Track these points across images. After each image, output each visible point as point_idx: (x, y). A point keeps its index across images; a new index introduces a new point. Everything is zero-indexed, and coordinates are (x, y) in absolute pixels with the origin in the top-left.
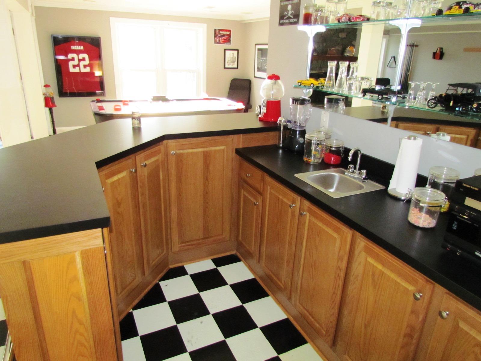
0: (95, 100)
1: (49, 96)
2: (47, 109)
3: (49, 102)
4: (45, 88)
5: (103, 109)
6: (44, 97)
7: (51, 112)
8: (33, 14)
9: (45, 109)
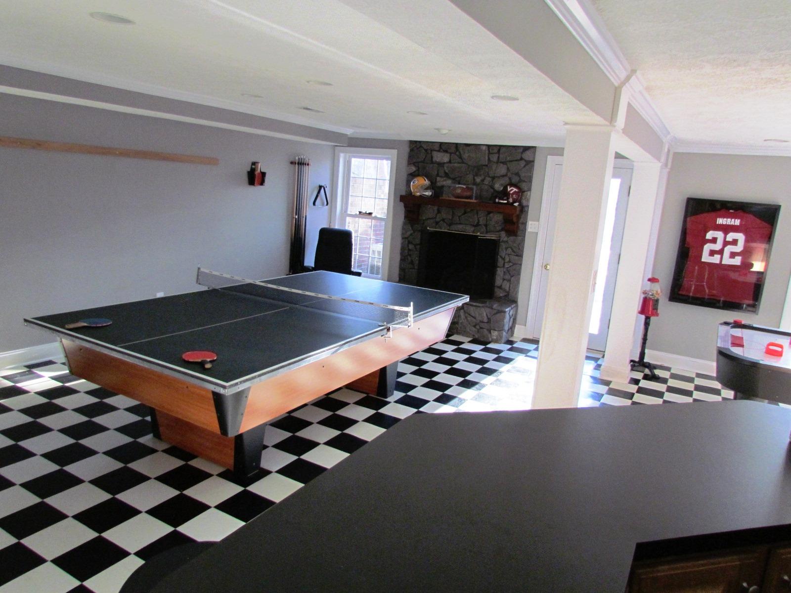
0: (732, 321)
1: (651, 297)
2: (643, 317)
3: (648, 307)
4: (649, 282)
5: (741, 345)
6: (643, 296)
7: (647, 324)
8: (666, 165)
9: (637, 316)
